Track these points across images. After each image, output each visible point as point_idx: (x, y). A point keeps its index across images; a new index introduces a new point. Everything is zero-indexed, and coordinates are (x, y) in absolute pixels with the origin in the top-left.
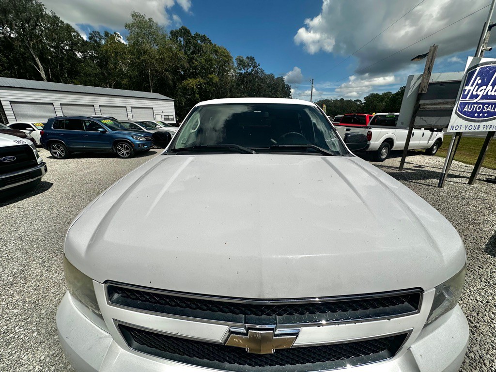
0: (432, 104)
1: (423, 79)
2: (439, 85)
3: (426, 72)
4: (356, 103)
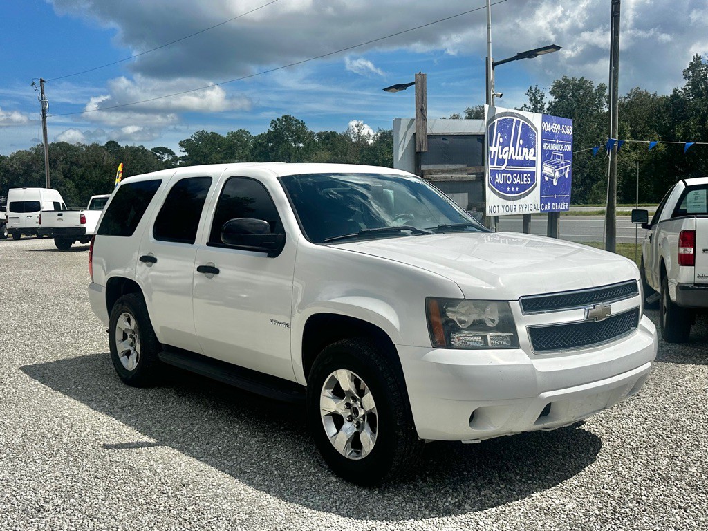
0: (443, 172)
1: (417, 127)
2: (440, 140)
3: (420, 115)
4: (160, 158)
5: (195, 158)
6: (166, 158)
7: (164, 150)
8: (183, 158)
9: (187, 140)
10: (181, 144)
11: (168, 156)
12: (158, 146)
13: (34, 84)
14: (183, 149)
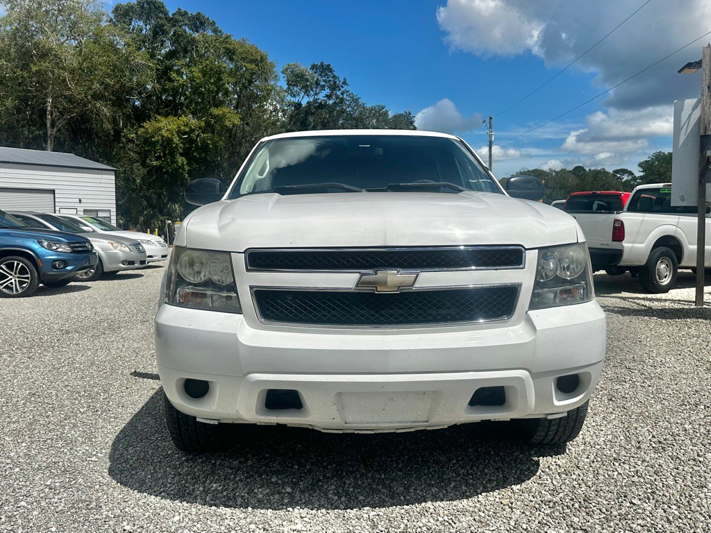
1: (703, 107)
3: (706, 93)
4: (620, 179)
5: (650, 177)
6: (625, 178)
7: (624, 171)
8: (641, 178)
9: (646, 161)
10: (640, 165)
11: (628, 176)
12: (619, 168)
13: (484, 121)
14: (641, 170)
